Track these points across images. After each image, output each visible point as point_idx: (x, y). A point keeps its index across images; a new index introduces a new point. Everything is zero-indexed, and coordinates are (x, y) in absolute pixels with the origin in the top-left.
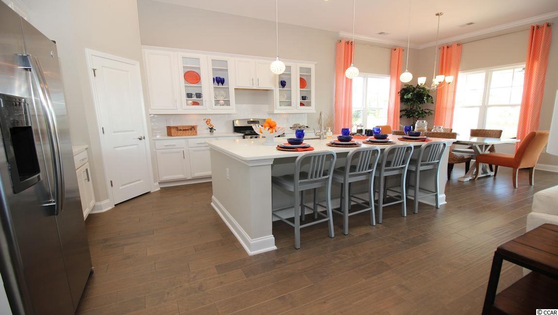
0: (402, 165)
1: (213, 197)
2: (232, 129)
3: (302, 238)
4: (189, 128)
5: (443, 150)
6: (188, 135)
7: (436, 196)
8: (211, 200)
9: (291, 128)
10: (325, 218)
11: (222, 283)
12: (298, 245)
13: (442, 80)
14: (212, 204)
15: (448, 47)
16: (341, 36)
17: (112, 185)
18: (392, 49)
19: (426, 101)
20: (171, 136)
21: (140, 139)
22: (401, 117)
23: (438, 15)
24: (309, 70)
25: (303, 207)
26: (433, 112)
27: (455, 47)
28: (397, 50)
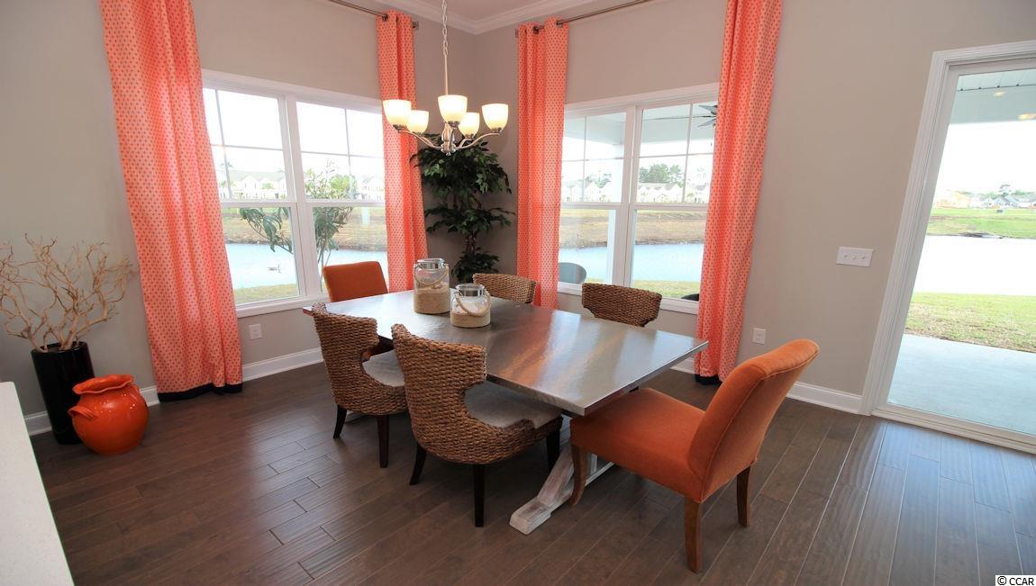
15: (536, 30)
18: (377, 16)
19: (485, 188)
26: (509, 217)
27: (552, 32)
28: (392, 19)
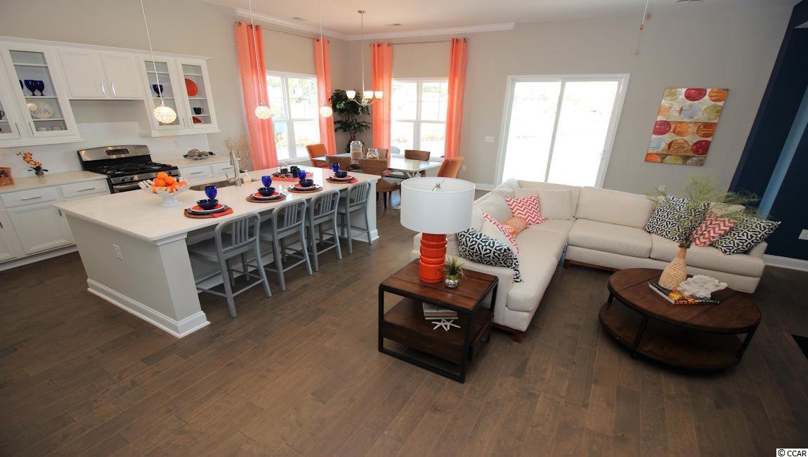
0: (331, 210)
1: (89, 280)
2: (78, 166)
3: (237, 306)
5: (369, 189)
7: (368, 233)
9: (186, 156)
10: (258, 280)
11: (158, 372)
12: (234, 313)
13: (371, 97)
14: (90, 290)
15: (379, 46)
16: (238, 15)
18: (314, 39)
19: (361, 113)
22: (336, 131)
23: (360, 12)
24: (198, 68)
25: (230, 271)
26: (370, 126)
27: (385, 47)
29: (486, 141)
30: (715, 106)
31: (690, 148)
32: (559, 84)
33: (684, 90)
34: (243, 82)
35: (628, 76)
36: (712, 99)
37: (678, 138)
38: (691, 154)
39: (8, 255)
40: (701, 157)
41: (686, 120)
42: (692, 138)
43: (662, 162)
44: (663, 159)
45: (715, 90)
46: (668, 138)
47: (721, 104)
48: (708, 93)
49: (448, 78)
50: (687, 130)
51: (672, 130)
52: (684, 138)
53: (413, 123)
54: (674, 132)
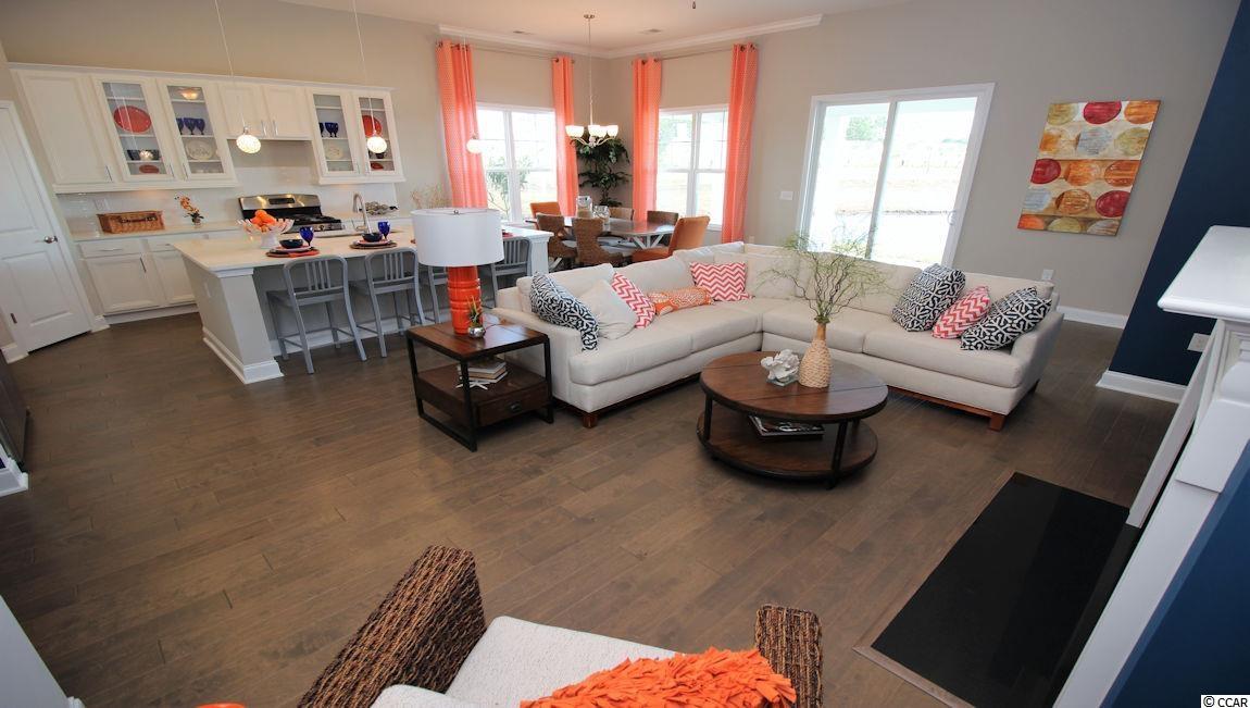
1: (204, 329)
2: (240, 214)
4: (146, 216)
6: (145, 230)
8: (202, 334)
12: (310, 369)
14: (205, 339)
15: (643, 63)
16: (442, 33)
17: (15, 322)
18: (551, 59)
19: (614, 160)
20: (110, 232)
21: (49, 241)
22: (581, 185)
23: (587, 17)
24: (380, 102)
26: (630, 178)
27: (651, 64)
28: (561, 61)
29: (782, 197)
30: (1136, 131)
31: (1093, 204)
32: (886, 106)
33: (1082, 106)
34: (445, 119)
35: (990, 87)
36: (1131, 118)
37: (1072, 187)
38: (1094, 215)
39: (149, 302)
40: (1115, 221)
41: (1086, 157)
42: (1096, 188)
43: (1046, 230)
44: (1048, 223)
45: (1136, 103)
46: (1055, 188)
47: (1148, 126)
48: (1123, 109)
49: (727, 105)
50: (1089, 174)
51: (1062, 175)
52: (1083, 188)
53: (686, 174)
54: (1066, 178)
